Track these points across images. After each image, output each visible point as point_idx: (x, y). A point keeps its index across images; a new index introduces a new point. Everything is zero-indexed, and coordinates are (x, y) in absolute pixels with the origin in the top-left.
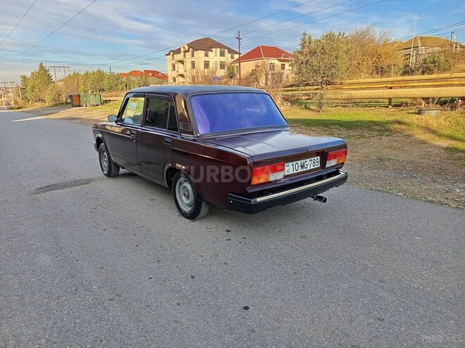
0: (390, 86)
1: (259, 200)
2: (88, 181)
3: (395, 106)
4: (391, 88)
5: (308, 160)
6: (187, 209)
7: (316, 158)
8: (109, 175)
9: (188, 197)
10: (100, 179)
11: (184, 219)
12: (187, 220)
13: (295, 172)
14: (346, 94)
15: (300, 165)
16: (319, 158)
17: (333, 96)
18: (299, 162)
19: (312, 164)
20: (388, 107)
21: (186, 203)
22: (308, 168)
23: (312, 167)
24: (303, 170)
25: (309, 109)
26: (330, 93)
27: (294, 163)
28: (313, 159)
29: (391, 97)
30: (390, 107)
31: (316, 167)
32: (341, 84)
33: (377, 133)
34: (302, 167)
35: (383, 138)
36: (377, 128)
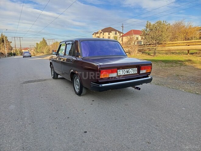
0: (188, 44)
1: (103, 85)
2: (45, 80)
3: (191, 54)
4: (188, 45)
5: (130, 69)
6: (77, 91)
7: (135, 69)
8: (54, 78)
9: (78, 85)
10: (50, 79)
11: (76, 95)
12: (78, 96)
13: (124, 74)
14: (167, 48)
15: (126, 71)
16: (137, 69)
17: (161, 49)
18: (126, 70)
19: (133, 71)
20: (187, 54)
21: (77, 88)
22: (131, 73)
23: (133, 73)
24: (128, 74)
25: (150, 55)
26: (159, 48)
27: (123, 70)
28: (133, 69)
29: (189, 49)
30: (189, 54)
31: (135, 73)
32: (165, 44)
33: (179, 65)
34: (127, 72)
35: (182, 67)
36: (180, 63)
